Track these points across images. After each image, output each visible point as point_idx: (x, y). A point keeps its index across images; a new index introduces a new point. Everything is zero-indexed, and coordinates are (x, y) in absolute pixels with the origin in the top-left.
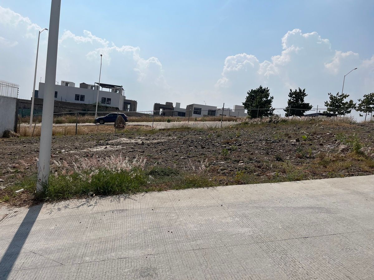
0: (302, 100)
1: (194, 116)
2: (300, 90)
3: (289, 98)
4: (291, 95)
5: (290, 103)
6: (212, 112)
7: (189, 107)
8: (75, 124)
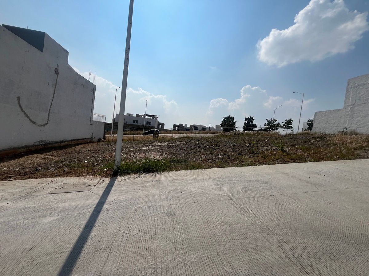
0: (252, 123)
1: (194, 131)
2: (251, 117)
3: (245, 122)
4: (246, 120)
5: (245, 124)
6: (204, 129)
7: (192, 126)
8: (133, 135)
